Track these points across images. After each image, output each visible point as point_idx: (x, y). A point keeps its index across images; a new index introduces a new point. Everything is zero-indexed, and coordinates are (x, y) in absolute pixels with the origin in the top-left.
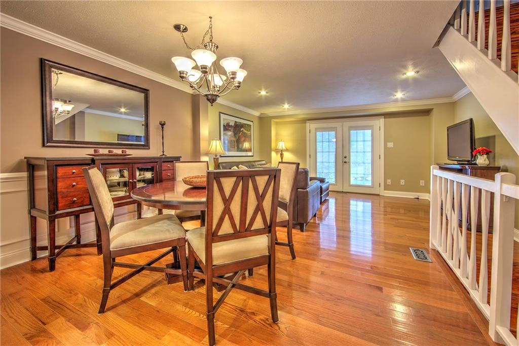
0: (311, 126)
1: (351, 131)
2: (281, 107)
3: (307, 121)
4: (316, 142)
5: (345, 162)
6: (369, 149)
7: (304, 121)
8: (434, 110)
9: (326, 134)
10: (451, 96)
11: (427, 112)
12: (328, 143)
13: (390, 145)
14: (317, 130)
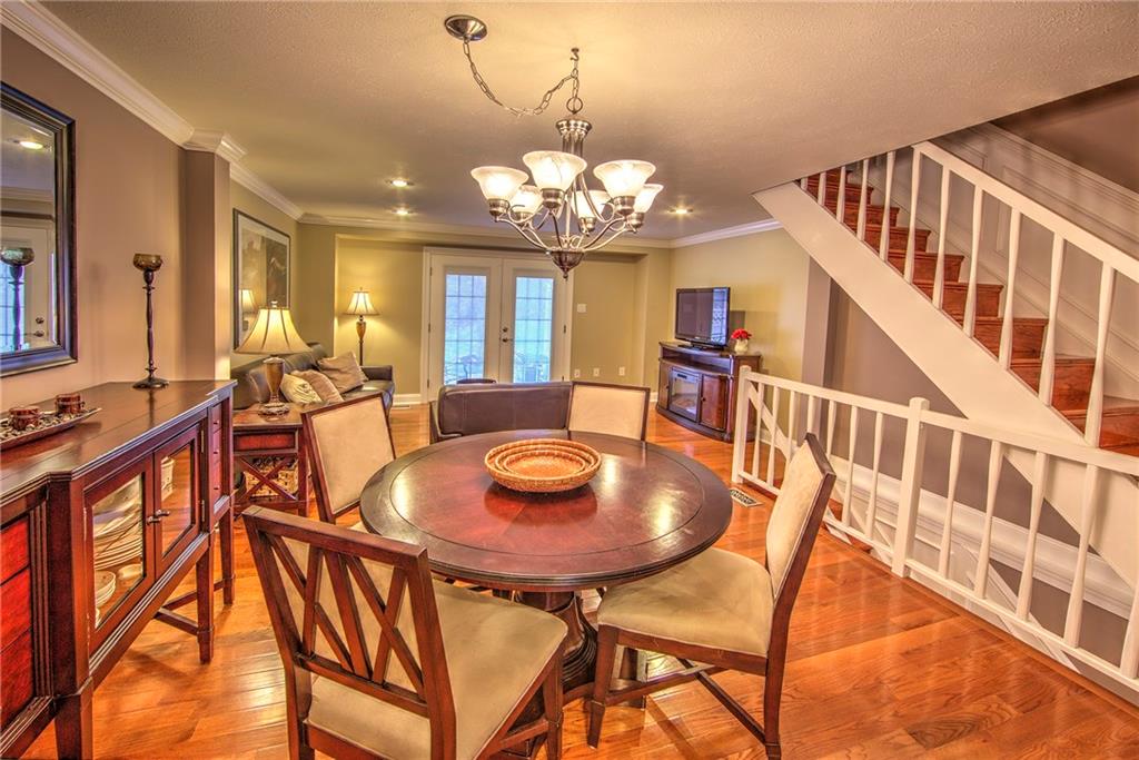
0: (432, 260)
1: (518, 279)
2: (390, 212)
3: (425, 248)
4: (445, 296)
5: (505, 341)
6: (548, 314)
7: (418, 246)
8: (647, 257)
9: (466, 280)
10: (671, 239)
11: (634, 258)
12: (470, 299)
13: (582, 308)
14: (448, 269)
